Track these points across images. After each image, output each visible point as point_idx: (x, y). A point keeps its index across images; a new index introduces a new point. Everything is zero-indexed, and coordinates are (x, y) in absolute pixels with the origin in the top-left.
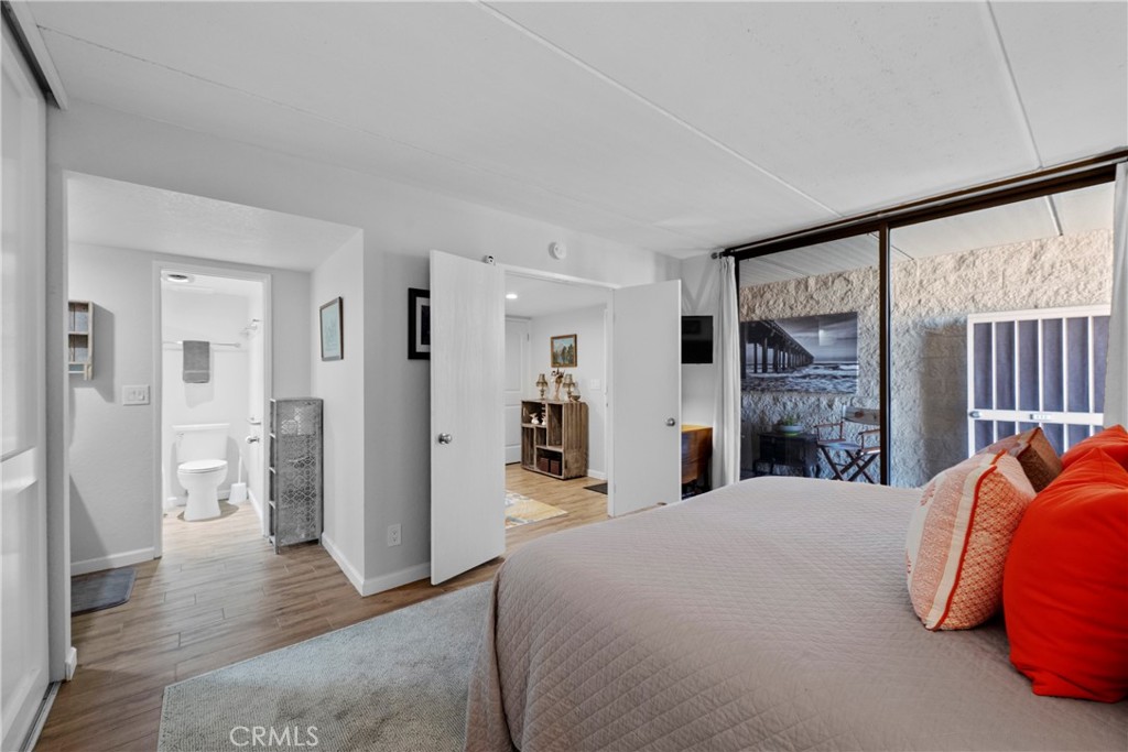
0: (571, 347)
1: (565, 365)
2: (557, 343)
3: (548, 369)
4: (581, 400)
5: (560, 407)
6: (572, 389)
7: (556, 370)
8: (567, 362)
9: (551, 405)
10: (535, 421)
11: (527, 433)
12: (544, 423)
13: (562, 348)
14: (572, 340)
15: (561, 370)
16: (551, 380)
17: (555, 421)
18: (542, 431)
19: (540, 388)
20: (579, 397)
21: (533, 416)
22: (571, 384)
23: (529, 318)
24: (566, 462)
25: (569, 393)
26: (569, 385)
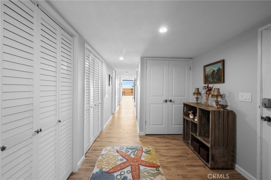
0: (219, 69)
1: (214, 83)
2: (208, 69)
3: (201, 84)
4: (228, 108)
5: (209, 112)
6: (219, 99)
7: (206, 85)
8: (216, 80)
9: (202, 110)
10: (191, 117)
11: (186, 122)
12: (196, 120)
13: (211, 72)
14: (220, 65)
15: (210, 85)
16: (203, 92)
17: (204, 120)
18: (194, 125)
19: (196, 96)
20: (227, 106)
21: (190, 112)
22: (219, 95)
23: (191, 58)
24: (213, 156)
25: (217, 102)
26: (217, 96)
